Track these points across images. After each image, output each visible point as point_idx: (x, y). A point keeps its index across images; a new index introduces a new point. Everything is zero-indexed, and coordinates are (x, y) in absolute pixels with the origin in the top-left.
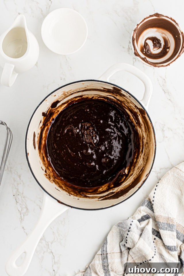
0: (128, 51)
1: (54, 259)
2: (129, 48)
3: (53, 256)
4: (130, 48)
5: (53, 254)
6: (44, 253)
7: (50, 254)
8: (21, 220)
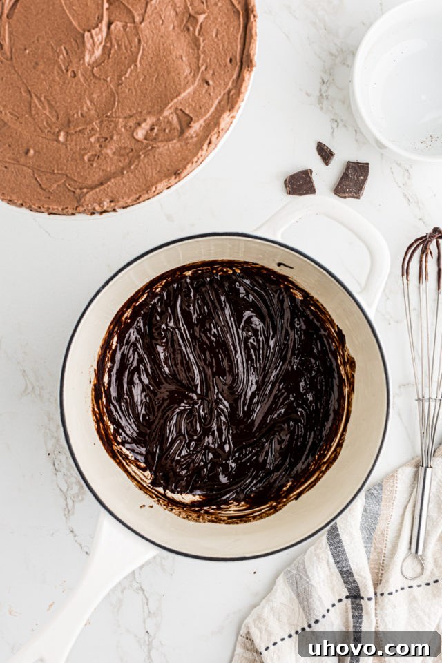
0: (319, 104)
1: (147, 605)
2: (321, 95)
3: (144, 597)
4: (324, 95)
5: (144, 594)
6: (122, 592)
7: (138, 593)
8: (66, 512)
